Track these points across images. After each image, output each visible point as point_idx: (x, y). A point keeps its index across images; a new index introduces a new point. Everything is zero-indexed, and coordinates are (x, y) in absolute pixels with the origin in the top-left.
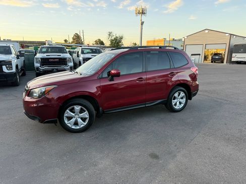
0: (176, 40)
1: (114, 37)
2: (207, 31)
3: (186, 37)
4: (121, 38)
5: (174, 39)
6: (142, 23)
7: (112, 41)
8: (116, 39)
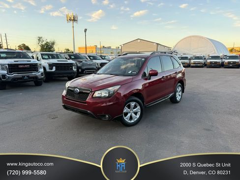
0: (105, 48)
1: (45, 42)
2: (139, 41)
3: (122, 45)
4: (53, 44)
5: (104, 47)
6: (85, 31)
7: (42, 47)
8: (47, 44)
